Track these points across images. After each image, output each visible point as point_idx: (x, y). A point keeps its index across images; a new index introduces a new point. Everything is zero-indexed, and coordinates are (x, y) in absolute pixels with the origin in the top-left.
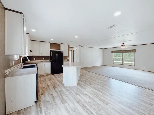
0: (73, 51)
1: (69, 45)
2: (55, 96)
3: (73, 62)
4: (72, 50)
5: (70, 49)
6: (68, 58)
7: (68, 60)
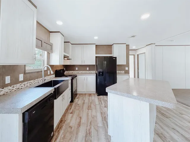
0: (138, 55)
1: (128, 46)
2: (83, 122)
3: (138, 77)
4: (134, 55)
5: (131, 53)
6: (127, 69)
7: (127, 72)
